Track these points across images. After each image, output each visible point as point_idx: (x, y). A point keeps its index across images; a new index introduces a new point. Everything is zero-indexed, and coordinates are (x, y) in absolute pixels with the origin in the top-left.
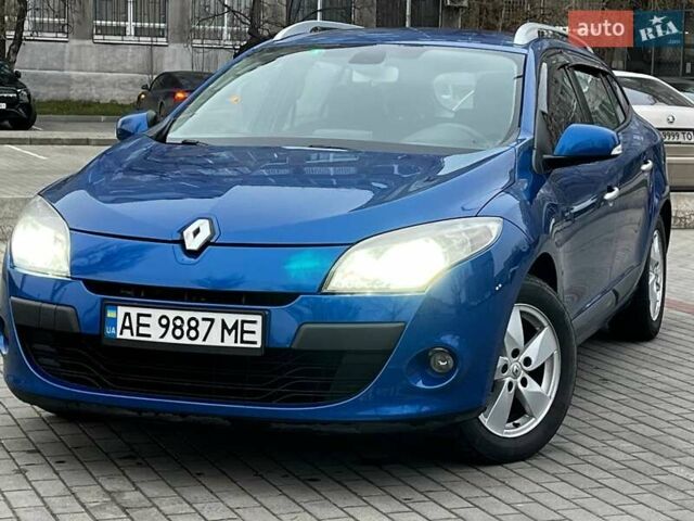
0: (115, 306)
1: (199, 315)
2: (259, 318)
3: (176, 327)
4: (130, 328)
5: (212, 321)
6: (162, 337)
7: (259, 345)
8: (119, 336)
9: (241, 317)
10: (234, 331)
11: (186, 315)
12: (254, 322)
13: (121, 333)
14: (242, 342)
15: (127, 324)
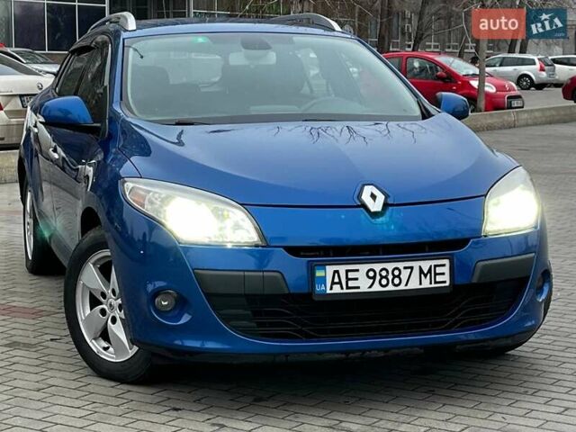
0: (323, 265)
1: (401, 265)
2: (446, 262)
3: (382, 277)
4: (340, 283)
5: (412, 268)
6: (370, 287)
7: (448, 283)
8: (328, 291)
9: (433, 263)
10: (429, 275)
11: (390, 266)
12: (444, 265)
13: (331, 289)
14: (436, 282)
15: (336, 280)
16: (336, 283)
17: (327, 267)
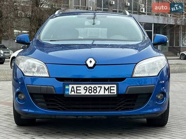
0: (68, 85)
1: (97, 86)
2: (115, 86)
3: (89, 90)
4: (74, 91)
5: (101, 87)
6: (85, 93)
8: (70, 94)
9: (110, 86)
10: (108, 90)
11: (93, 86)
14: (111, 93)
15: (73, 90)
16: (73, 91)
17: (70, 85)
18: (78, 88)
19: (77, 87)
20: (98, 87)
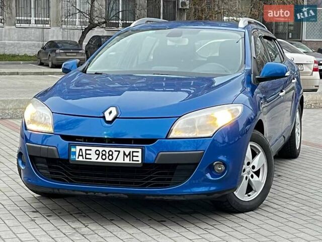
0: (75, 146)
1: (113, 149)
2: (140, 150)
3: (103, 155)
4: (82, 155)
5: (119, 152)
6: (97, 159)
7: (140, 162)
8: (77, 159)
9: (132, 150)
10: (129, 156)
11: (107, 149)
12: (138, 152)
13: (78, 158)
14: (133, 160)
15: (81, 154)
16: (80, 156)
17: (77, 147)
18: (88, 152)
19: (86, 150)
20: (115, 151)
